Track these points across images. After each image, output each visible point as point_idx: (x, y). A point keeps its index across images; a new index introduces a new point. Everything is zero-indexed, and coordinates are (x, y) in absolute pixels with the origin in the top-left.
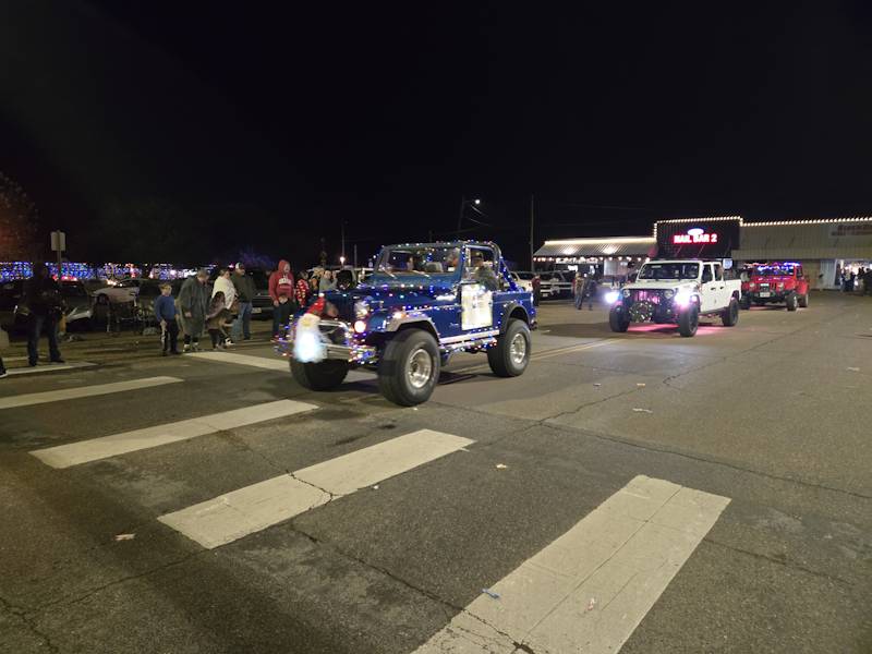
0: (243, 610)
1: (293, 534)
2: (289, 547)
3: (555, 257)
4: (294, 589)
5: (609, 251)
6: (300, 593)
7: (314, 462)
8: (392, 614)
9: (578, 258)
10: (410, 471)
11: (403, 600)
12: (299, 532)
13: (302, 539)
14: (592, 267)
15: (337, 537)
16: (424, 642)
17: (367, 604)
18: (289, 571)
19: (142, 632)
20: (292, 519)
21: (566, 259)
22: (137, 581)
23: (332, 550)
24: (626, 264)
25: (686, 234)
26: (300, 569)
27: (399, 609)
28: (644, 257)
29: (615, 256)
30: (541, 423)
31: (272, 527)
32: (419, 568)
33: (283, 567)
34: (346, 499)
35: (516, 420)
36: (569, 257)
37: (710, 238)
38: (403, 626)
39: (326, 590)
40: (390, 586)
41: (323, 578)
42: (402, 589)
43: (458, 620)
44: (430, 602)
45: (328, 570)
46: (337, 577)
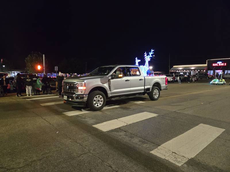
0: (115, 142)
1: (121, 130)
2: (120, 132)
3: (176, 70)
4: (123, 139)
5: (193, 68)
6: (125, 140)
7: (121, 117)
8: (145, 145)
9: (183, 70)
10: (144, 120)
11: (147, 143)
12: (122, 130)
13: (123, 131)
14: (187, 73)
15: (130, 131)
16: (152, 150)
17: (139, 143)
18: (122, 136)
19: (96, 144)
20: (120, 128)
21: (180, 71)
22: (92, 136)
23: (130, 134)
24: (198, 72)
25: (216, 63)
26: (124, 136)
27: (146, 145)
28: (203, 70)
29: (194, 70)
30: (175, 112)
31: (116, 129)
32: (149, 138)
33: (120, 136)
34: (130, 125)
35: (168, 111)
36: (181, 70)
37: (224, 64)
38: (148, 147)
39: (130, 140)
40: (143, 140)
41: (129, 138)
42: (146, 141)
43: (159, 147)
44: (153, 144)
45: (130, 137)
46: (132, 138)
